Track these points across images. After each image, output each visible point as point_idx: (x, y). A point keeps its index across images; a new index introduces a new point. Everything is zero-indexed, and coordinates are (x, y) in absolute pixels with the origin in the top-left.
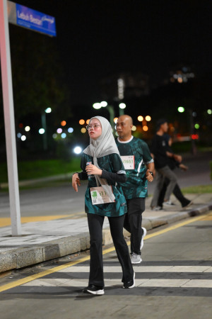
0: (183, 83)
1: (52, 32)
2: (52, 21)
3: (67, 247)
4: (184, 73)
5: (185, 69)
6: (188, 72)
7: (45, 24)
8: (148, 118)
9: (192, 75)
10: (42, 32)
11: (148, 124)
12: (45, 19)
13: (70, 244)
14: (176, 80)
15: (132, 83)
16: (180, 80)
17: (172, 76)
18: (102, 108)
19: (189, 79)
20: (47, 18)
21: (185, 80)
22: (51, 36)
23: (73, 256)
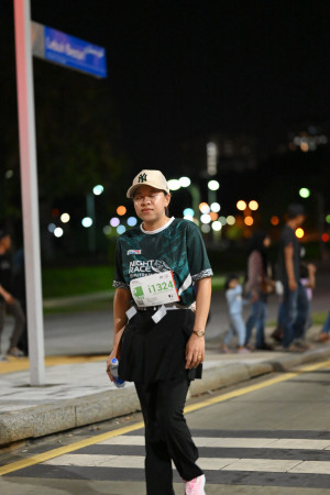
0: (309, 152)
1: (100, 71)
2: (100, 54)
3: (115, 404)
4: (310, 135)
5: (312, 129)
6: (319, 135)
7: (90, 58)
8: (254, 205)
9: (323, 140)
10: (84, 71)
11: (253, 214)
12: (91, 50)
13: (119, 400)
14: (299, 147)
15: (229, 150)
16: (305, 146)
17: (292, 141)
18: (182, 189)
19: (320, 147)
20: (93, 48)
21: (314, 147)
22: (99, 77)
23: (123, 420)
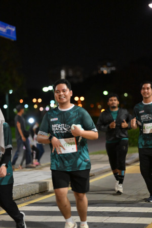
0: (107, 74)
1: (13, 37)
2: (13, 29)
3: (22, 192)
4: (108, 67)
5: (109, 64)
6: (111, 66)
7: (9, 31)
8: (82, 99)
9: (113, 69)
10: (6, 37)
11: (82, 102)
12: (9, 28)
13: (24, 190)
14: (103, 72)
15: (71, 73)
16: (105, 72)
17: (99, 69)
18: (49, 91)
19: (112, 72)
20: (10, 27)
21: (109, 72)
22: (13, 40)
23: (25, 199)
